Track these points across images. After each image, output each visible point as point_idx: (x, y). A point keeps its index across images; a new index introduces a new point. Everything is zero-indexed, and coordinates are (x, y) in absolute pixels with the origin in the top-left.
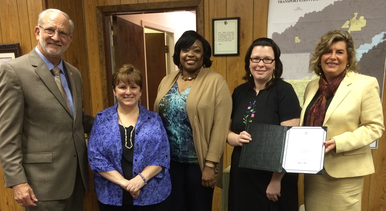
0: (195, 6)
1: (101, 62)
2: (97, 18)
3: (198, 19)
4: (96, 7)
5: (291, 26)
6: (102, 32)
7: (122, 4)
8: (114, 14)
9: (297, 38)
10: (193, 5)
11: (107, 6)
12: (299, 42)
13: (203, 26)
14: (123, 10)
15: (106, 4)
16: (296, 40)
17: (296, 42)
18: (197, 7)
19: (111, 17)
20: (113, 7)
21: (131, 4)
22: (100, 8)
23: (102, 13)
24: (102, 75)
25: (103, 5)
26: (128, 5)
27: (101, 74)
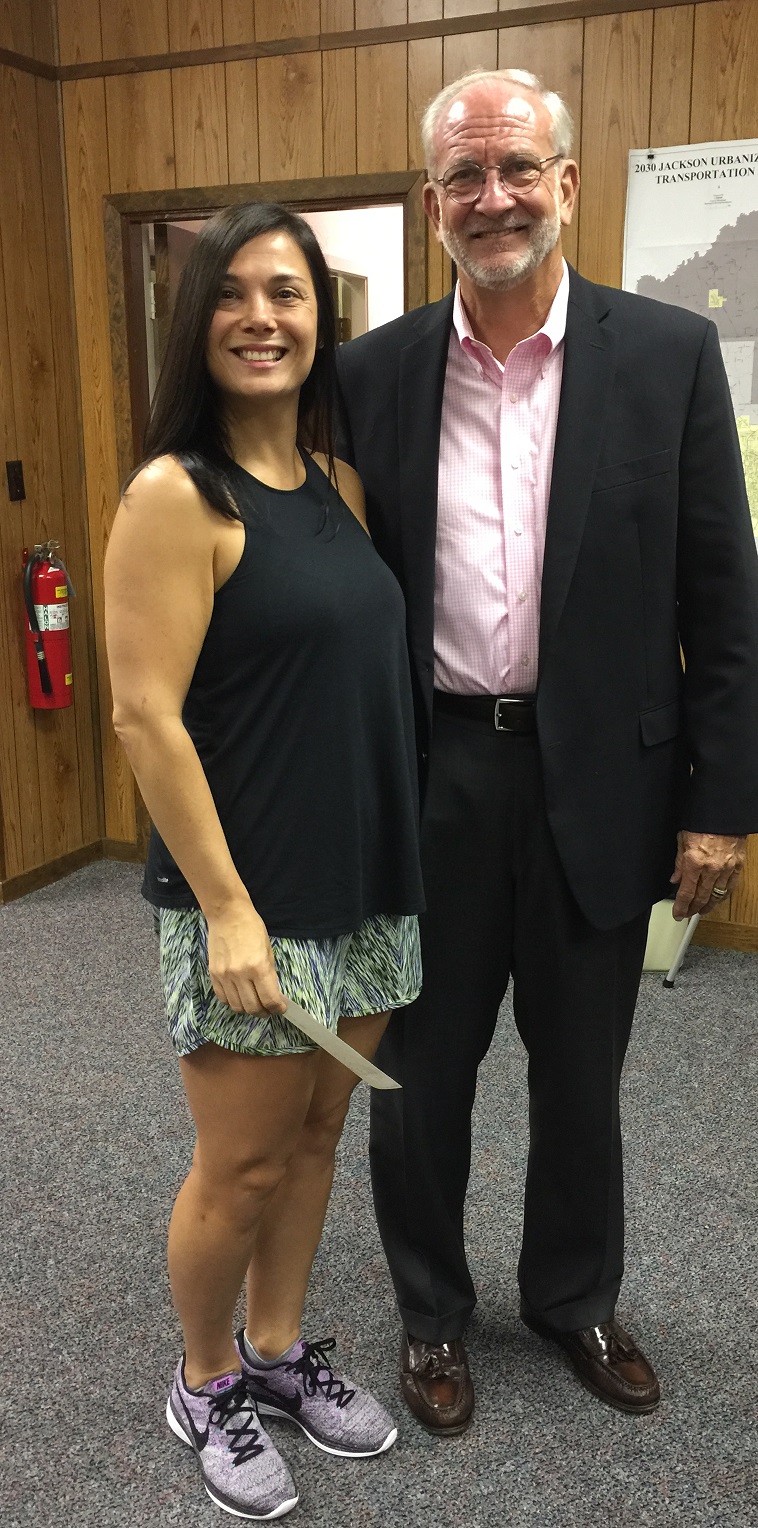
0: (400, 191)
1: (117, 368)
2: (106, 231)
3: (410, 232)
4: (104, 196)
5: (697, 254)
6: (122, 273)
7: (180, 186)
8: (156, 217)
9: (714, 292)
10: (393, 190)
11: (139, 194)
12: (721, 305)
13: (422, 256)
14: (184, 205)
15: (134, 189)
16: (710, 300)
17: (711, 305)
18: (407, 193)
19: (151, 226)
20: (155, 195)
21: (207, 188)
22: (116, 200)
23: (122, 214)
24: (117, 408)
25: (126, 191)
26: (199, 189)
27: (115, 405)
